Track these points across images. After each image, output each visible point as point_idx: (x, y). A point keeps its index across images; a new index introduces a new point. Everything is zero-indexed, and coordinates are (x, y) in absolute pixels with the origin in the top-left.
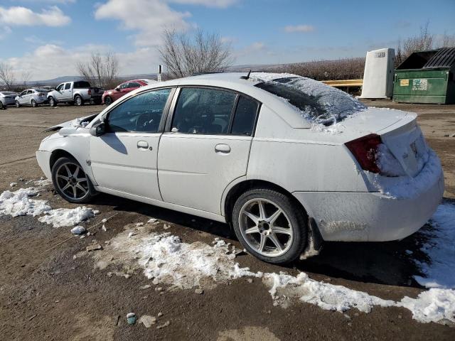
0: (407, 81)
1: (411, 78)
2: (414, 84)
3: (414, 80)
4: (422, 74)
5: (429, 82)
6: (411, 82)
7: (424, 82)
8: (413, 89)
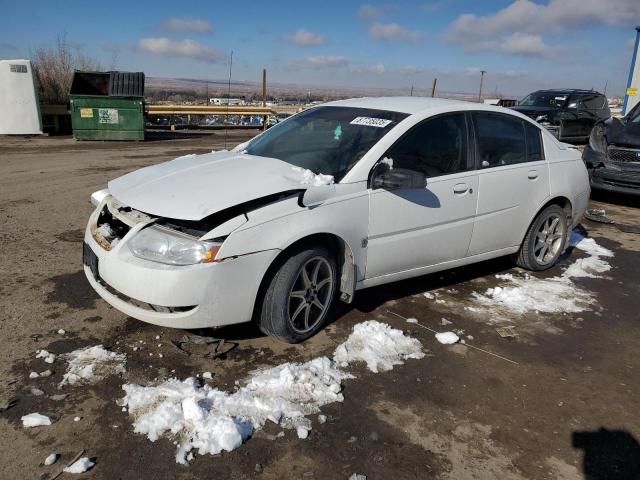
0: (90, 110)
1: (95, 108)
2: (100, 115)
3: (100, 109)
4: (110, 102)
5: (120, 113)
6: (95, 113)
7: (113, 113)
8: (101, 122)
